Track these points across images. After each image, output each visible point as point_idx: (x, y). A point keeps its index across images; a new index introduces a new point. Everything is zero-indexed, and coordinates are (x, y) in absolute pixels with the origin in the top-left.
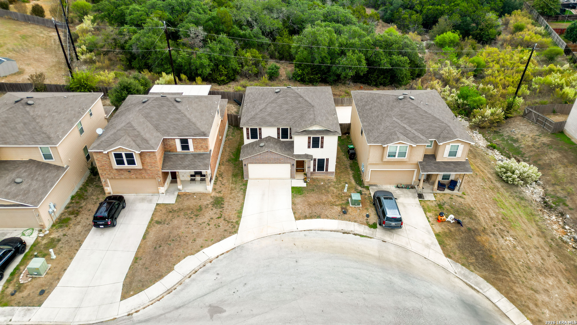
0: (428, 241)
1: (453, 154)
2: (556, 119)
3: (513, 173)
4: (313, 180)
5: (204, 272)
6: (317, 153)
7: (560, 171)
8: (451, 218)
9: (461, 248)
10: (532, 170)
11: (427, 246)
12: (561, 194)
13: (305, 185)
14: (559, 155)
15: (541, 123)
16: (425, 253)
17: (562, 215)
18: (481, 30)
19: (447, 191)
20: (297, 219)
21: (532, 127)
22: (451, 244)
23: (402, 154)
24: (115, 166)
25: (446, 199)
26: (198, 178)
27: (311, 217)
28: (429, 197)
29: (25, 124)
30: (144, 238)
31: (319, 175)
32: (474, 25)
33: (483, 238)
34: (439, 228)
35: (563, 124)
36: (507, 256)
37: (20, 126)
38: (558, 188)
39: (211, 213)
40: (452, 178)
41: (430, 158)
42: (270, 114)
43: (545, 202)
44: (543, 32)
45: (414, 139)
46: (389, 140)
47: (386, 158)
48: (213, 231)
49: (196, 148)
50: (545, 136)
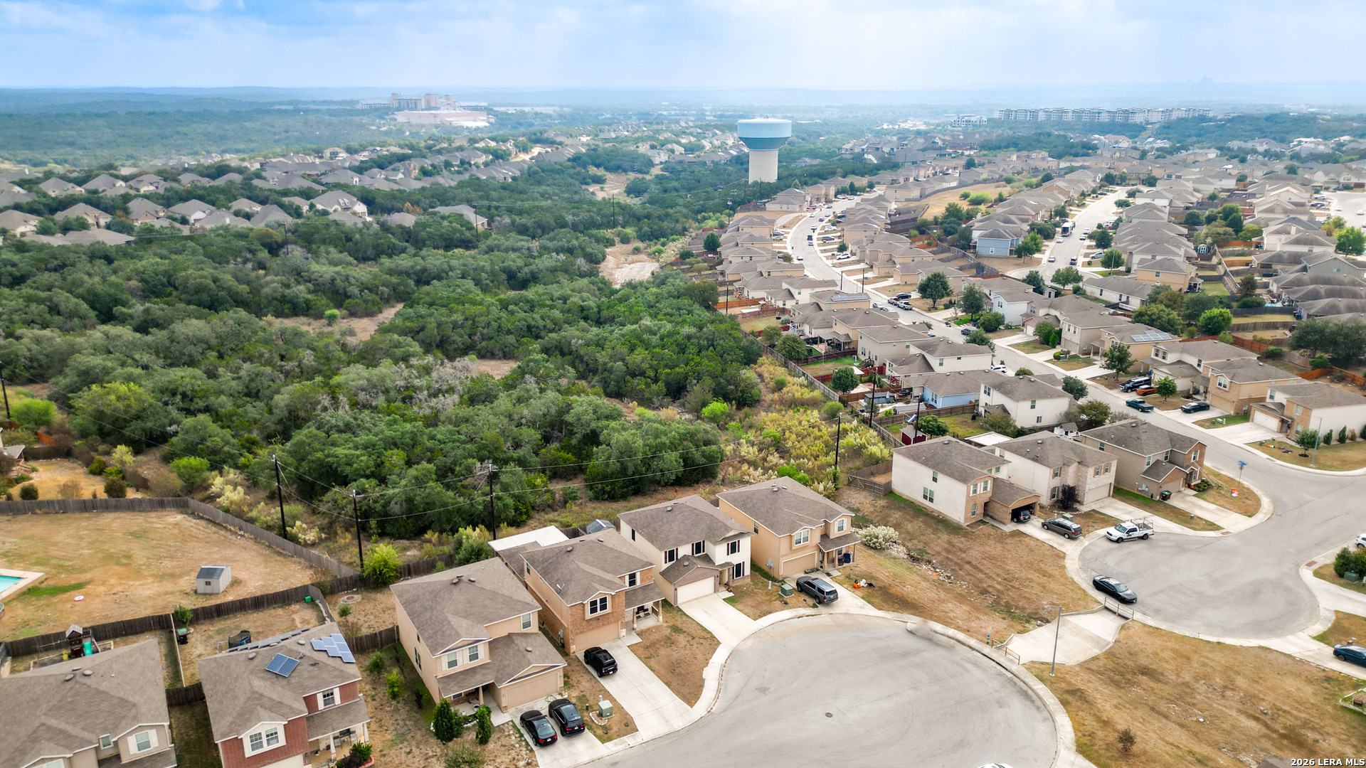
0: (860, 604)
1: (841, 529)
2: (881, 480)
3: (877, 537)
4: (736, 588)
5: (727, 673)
6: (735, 559)
7: (909, 527)
8: (863, 583)
9: (884, 601)
10: (890, 532)
11: (861, 607)
12: (920, 546)
13: (731, 594)
14: (901, 514)
15: (870, 487)
16: (863, 612)
17: (929, 562)
18: (742, 391)
19: (845, 565)
20: (755, 619)
21: (864, 493)
22: (877, 601)
23: (806, 539)
24: (589, 615)
25: (848, 571)
26: (642, 614)
27: (765, 615)
28: (835, 573)
29: (491, 599)
30: (653, 671)
31: (738, 582)
32: (732, 387)
33: (893, 591)
34: (860, 593)
35: (889, 484)
36: (916, 597)
37: (488, 602)
38: (915, 542)
39: (682, 639)
40: (844, 552)
41: (825, 536)
42: (679, 533)
43: (912, 557)
44: (805, 382)
45: (810, 523)
46: (793, 529)
47: (795, 546)
48: (702, 648)
49: (642, 581)
50: (880, 499)
